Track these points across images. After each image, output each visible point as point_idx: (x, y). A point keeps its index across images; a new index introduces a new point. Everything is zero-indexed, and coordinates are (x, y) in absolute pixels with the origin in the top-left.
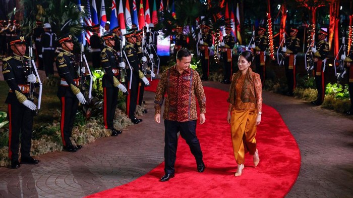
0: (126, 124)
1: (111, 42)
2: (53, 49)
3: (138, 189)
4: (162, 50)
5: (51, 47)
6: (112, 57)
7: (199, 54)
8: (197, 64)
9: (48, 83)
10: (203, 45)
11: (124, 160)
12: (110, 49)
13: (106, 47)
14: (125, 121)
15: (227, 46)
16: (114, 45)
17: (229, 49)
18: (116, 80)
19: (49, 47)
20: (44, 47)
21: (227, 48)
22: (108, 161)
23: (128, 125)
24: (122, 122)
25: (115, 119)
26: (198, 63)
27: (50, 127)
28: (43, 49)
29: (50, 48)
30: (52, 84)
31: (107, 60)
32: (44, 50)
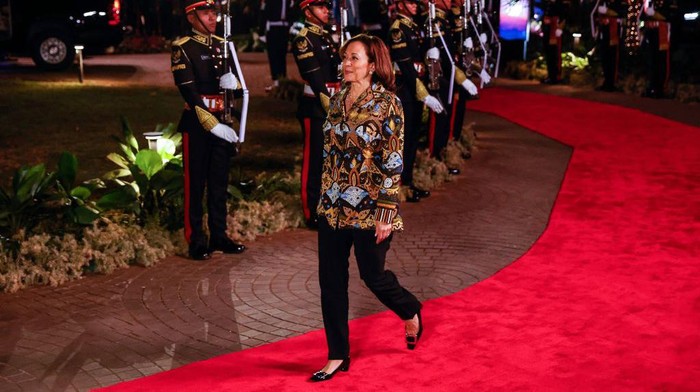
0: (440, 179)
1: (409, 6)
2: (286, 24)
3: (474, 306)
4: (511, 27)
5: (283, 21)
6: (413, 38)
7: (595, 34)
8: (588, 56)
9: (279, 95)
10: (604, 16)
11: (441, 250)
12: (407, 20)
13: (400, 18)
14: (437, 172)
15: (659, 16)
16: (414, 13)
17: (664, 23)
18: (421, 87)
19: (279, 19)
20: (271, 21)
21: (660, 21)
22: (408, 249)
23: (446, 181)
24: (433, 173)
25: (418, 167)
26: (590, 53)
27: (288, 180)
28: (268, 25)
29: (280, 23)
30: (286, 95)
31: (404, 45)
32: (271, 27)
